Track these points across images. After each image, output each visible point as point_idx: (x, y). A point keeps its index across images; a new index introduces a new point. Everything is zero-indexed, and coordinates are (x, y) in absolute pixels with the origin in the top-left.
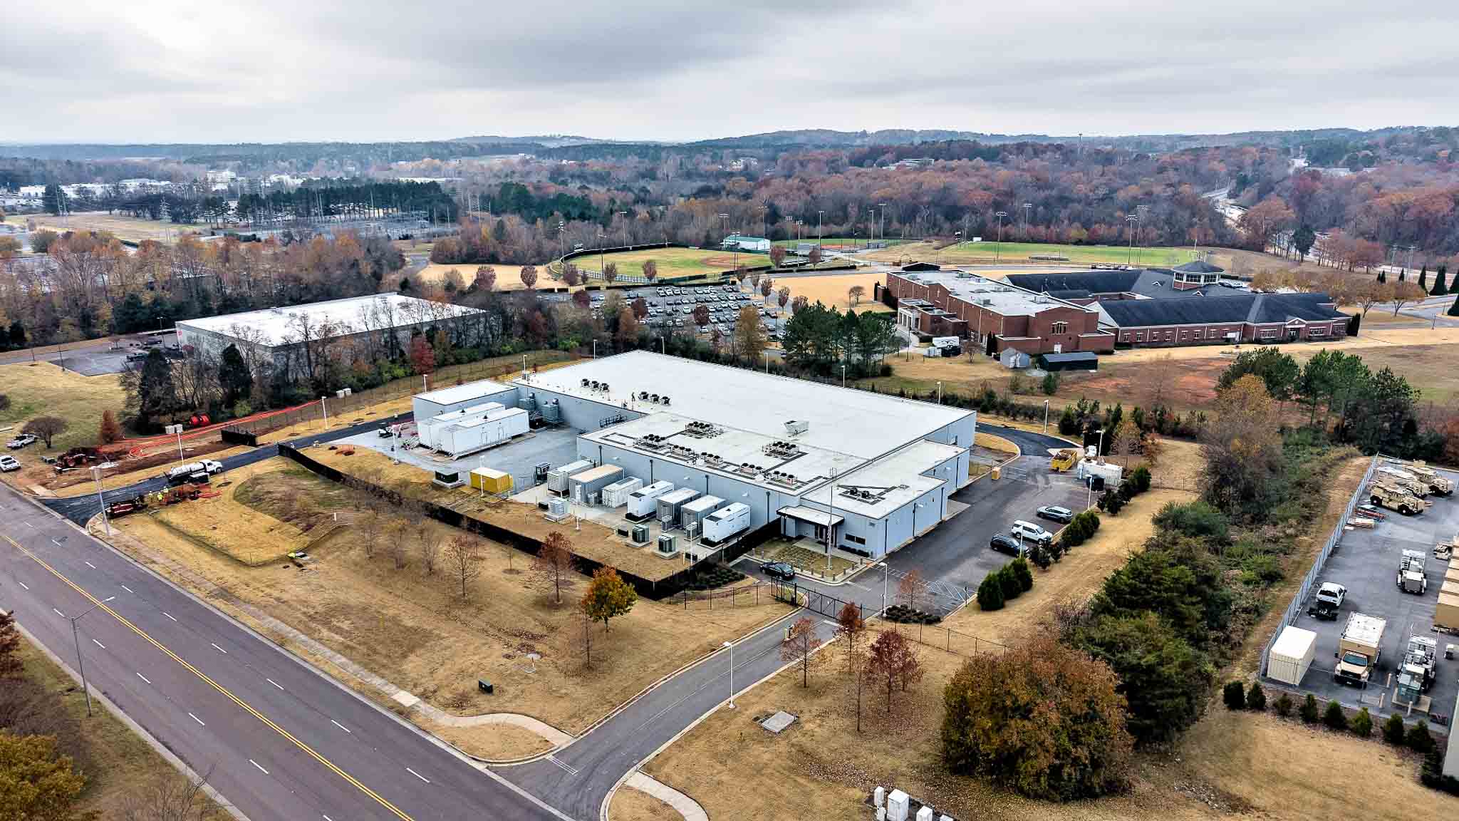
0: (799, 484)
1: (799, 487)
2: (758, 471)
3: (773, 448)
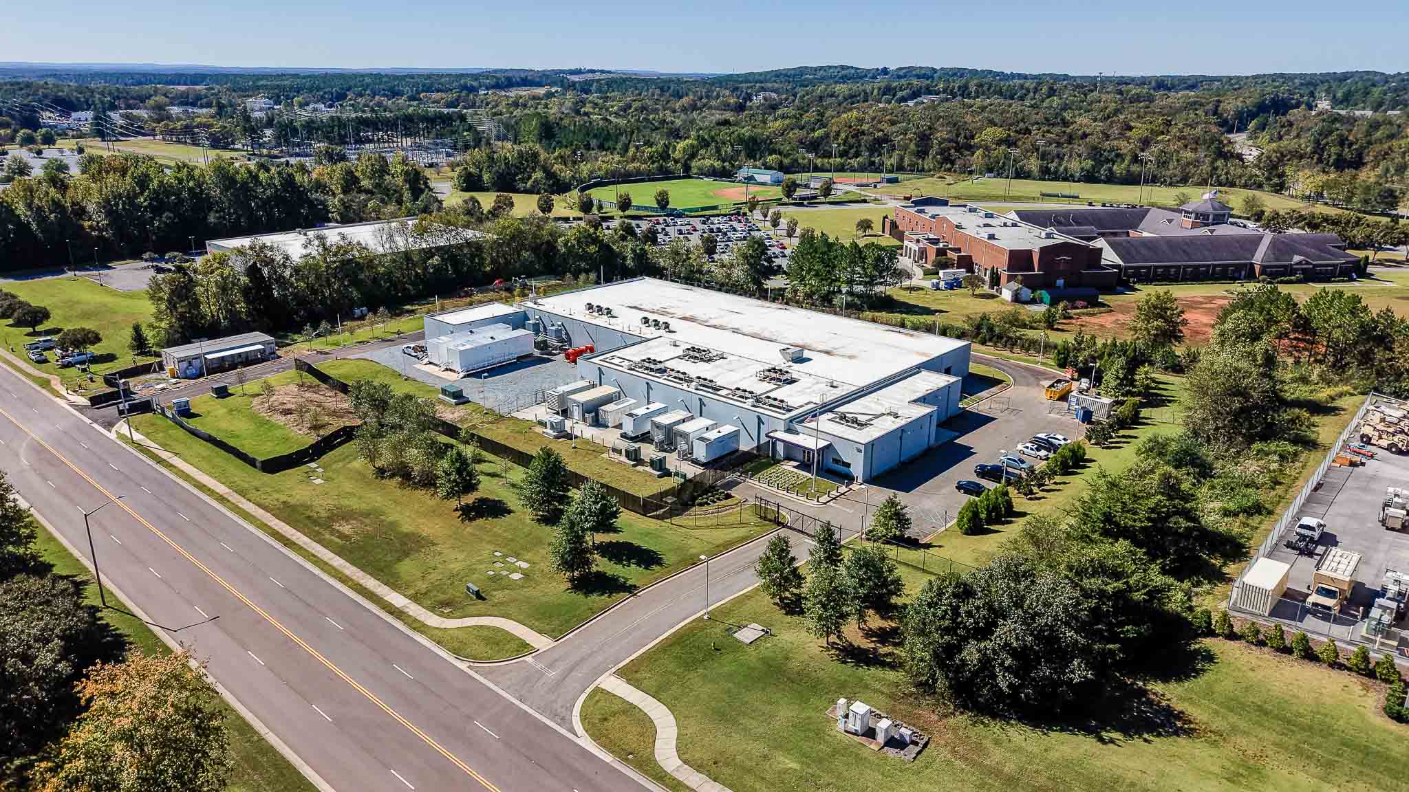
0: (789, 409)
1: (789, 412)
2: (750, 396)
3: (767, 373)
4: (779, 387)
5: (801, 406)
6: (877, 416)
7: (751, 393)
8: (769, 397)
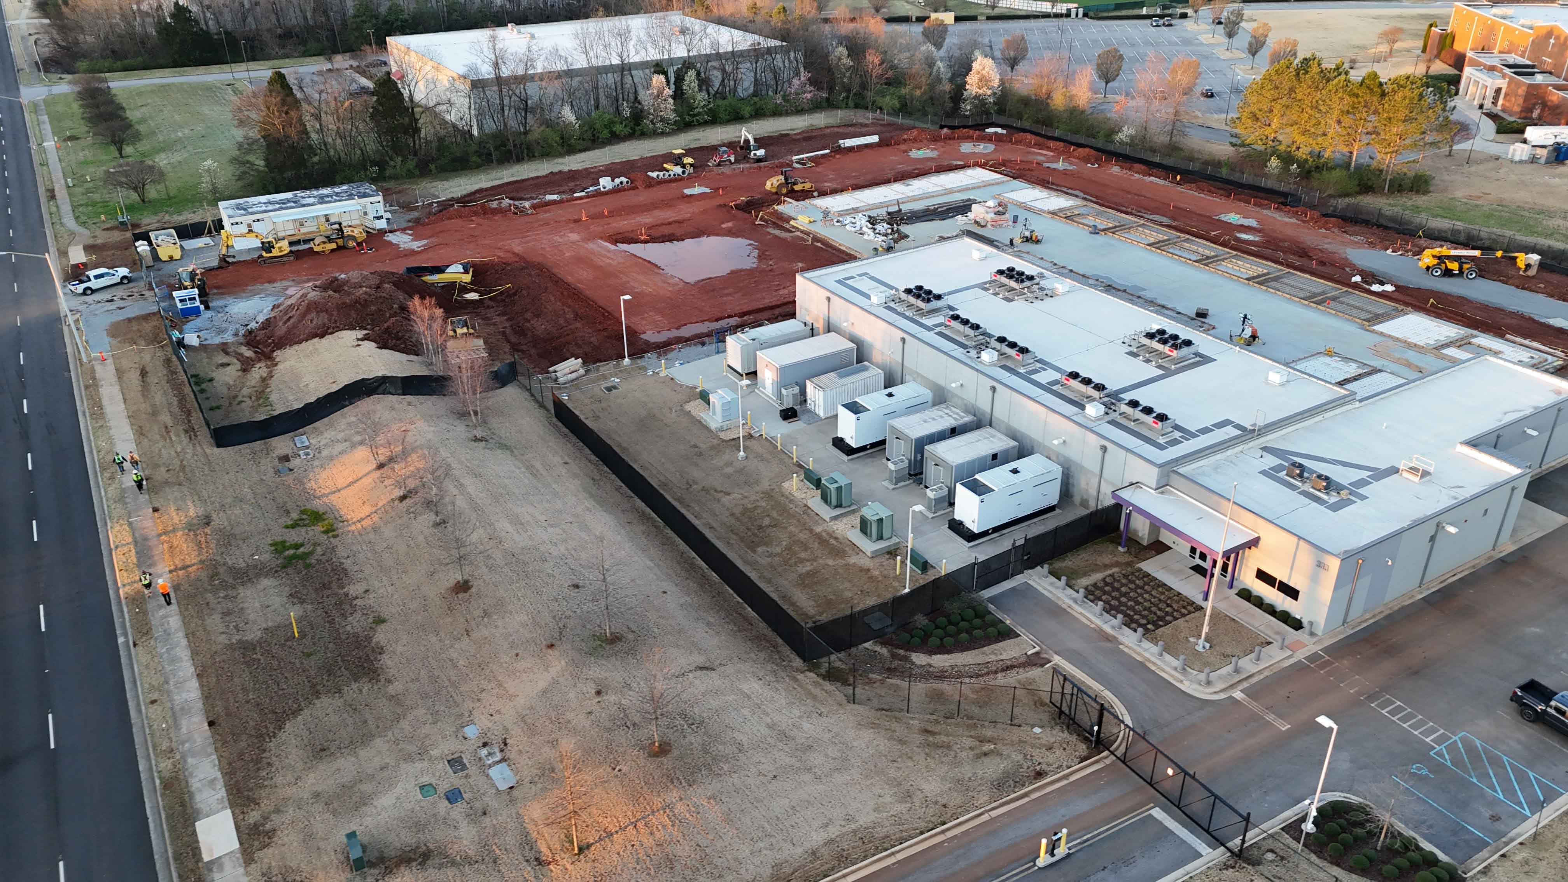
0: (1177, 434)
1: (1174, 442)
2: (1096, 394)
3: (1146, 341)
4: (1168, 373)
5: (1205, 431)
6: (1380, 474)
7: (1100, 387)
8: (1134, 404)
